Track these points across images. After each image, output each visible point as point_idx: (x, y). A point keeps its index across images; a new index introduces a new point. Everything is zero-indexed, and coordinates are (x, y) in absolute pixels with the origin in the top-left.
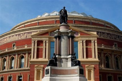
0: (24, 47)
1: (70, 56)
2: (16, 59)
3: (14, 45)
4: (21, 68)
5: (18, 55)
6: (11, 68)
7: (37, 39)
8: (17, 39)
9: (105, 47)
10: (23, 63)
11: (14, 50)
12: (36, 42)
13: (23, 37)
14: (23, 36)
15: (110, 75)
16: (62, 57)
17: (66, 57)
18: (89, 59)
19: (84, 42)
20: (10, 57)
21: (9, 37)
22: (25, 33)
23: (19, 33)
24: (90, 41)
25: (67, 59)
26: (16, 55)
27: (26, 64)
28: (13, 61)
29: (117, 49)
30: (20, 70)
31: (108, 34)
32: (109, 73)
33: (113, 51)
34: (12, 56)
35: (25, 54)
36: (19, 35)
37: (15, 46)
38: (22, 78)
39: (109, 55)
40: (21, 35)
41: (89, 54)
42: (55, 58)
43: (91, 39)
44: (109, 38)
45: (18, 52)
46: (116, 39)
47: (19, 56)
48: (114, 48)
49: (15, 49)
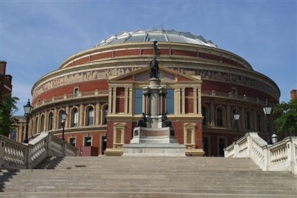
0: (94, 93)
1: (161, 116)
2: (81, 111)
3: (76, 90)
4: (88, 125)
5: (84, 105)
6: (73, 125)
7: (115, 86)
8: (81, 80)
9: (217, 95)
10: (92, 118)
11: (77, 98)
12: (115, 89)
13: (91, 78)
14: (91, 76)
15: (223, 137)
16: (152, 117)
17: (156, 117)
18: (190, 115)
19: (183, 90)
20: (72, 108)
21: (68, 76)
22: (93, 71)
23: (84, 71)
24: (191, 89)
25: (157, 119)
26: (81, 106)
27: (97, 119)
28: (76, 115)
29: (236, 97)
30: (88, 129)
31: (223, 73)
32: (221, 134)
33: (229, 101)
34: (74, 107)
35: (95, 104)
36: (84, 73)
37: (78, 92)
38: (91, 141)
39: (224, 107)
40: (88, 74)
41: (189, 107)
42: (145, 118)
43: (192, 86)
44: (223, 81)
45: (83, 101)
46: (235, 81)
47: (86, 107)
48: (230, 96)
49: (79, 96)
